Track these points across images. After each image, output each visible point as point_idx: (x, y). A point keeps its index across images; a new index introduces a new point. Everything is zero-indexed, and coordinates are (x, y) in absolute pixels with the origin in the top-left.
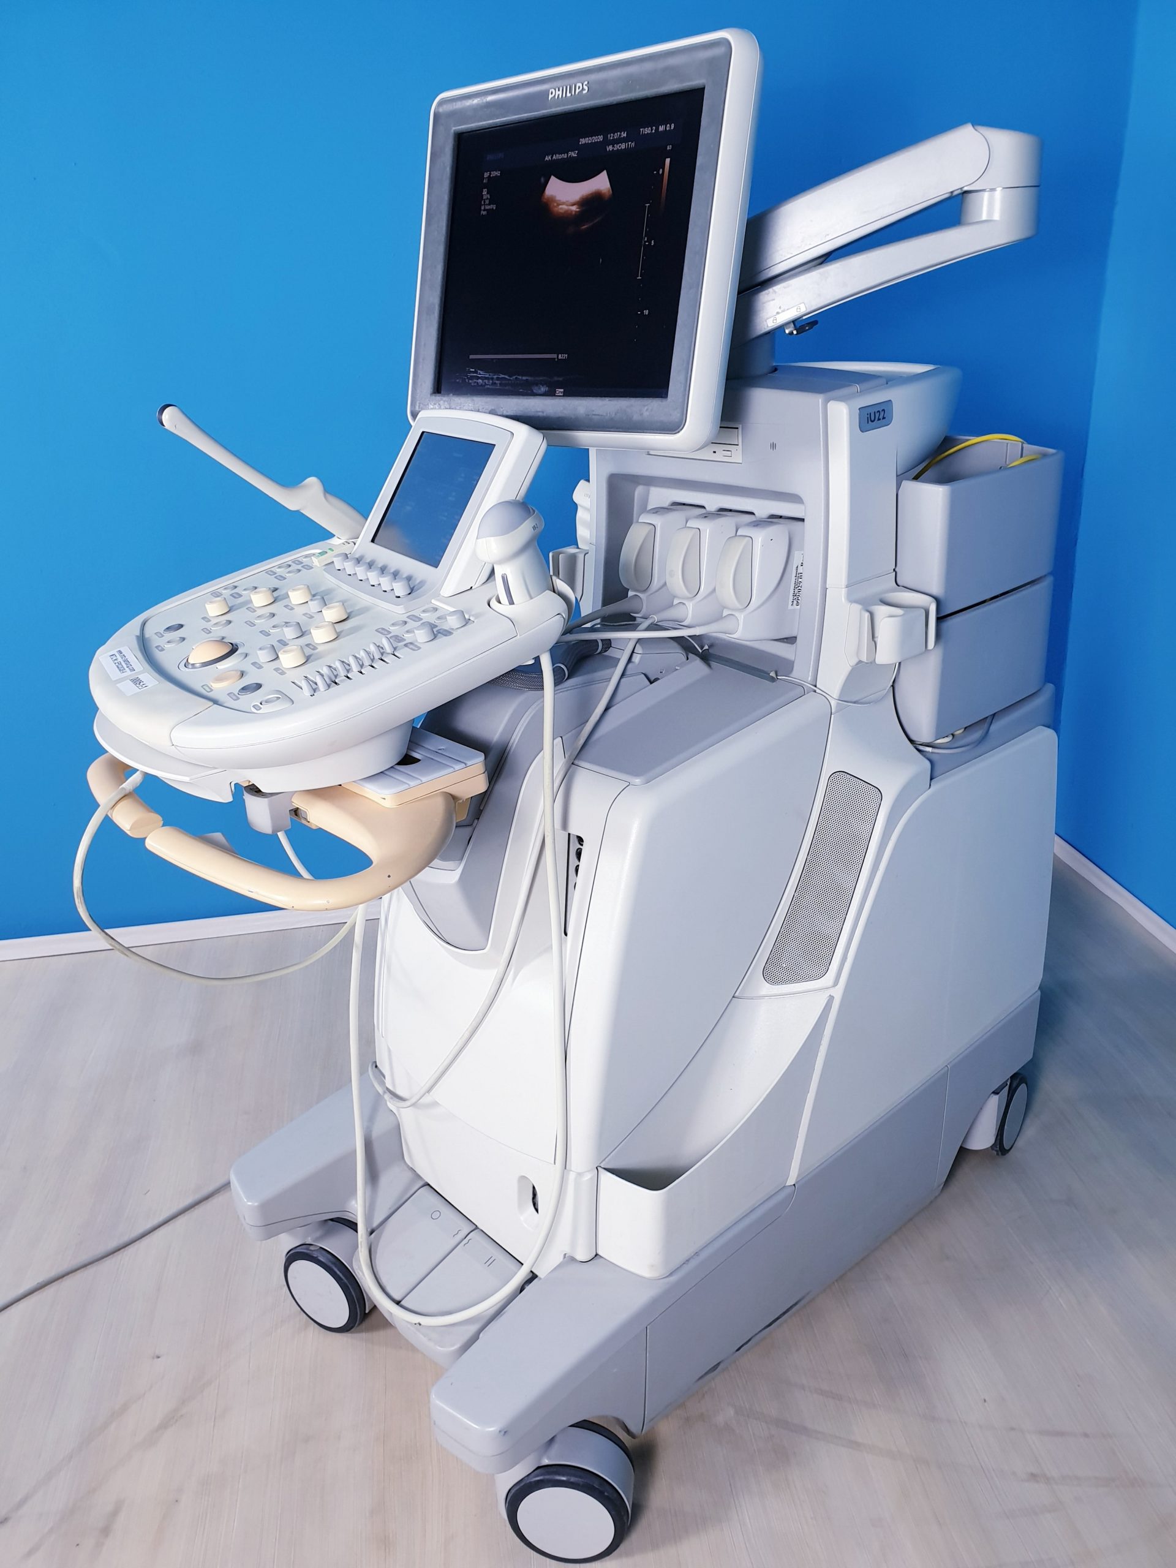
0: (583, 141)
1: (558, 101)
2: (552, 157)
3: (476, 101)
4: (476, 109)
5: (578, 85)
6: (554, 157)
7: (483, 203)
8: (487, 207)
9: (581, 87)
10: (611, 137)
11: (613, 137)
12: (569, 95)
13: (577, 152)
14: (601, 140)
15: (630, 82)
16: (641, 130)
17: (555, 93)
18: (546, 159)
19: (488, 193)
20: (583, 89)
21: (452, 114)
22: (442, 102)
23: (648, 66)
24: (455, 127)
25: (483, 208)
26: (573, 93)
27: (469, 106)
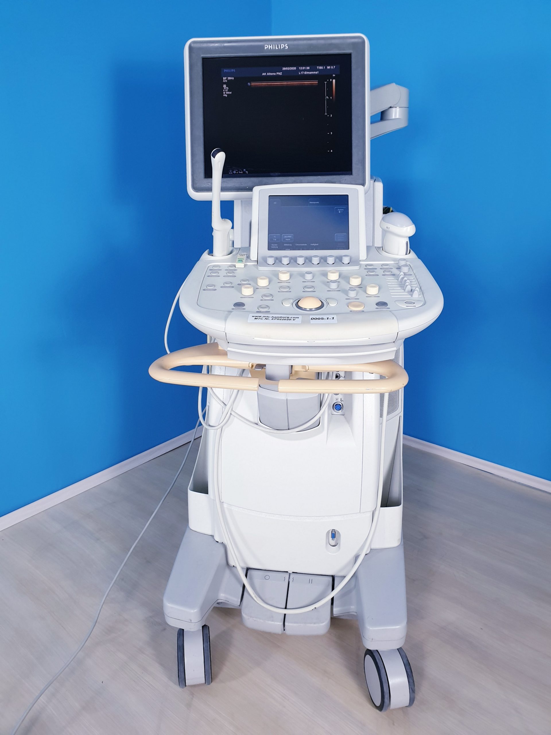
0: (284, 69)
1: (271, 50)
2: (266, 74)
3: (217, 45)
4: (217, 48)
5: (282, 45)
6: (268, 74)
7: (224, 90)
8: (226, 92)
9: (284, 46)
10: (301, 68)
11: (302, 68)
12: (277, 48)
13: (281, 73)
14: (295, 69)
15: (311, 46)
16: (318, 67)
17: (268, 47)
18: (263, 74)
19: (227, 87)
20: (285, 47)
21: (201, 49)
22: (194, 42)
23: (322, 42)
24: (202, 54)
25: (224, 93)
26: (279, 48)
27: (212, 46)
